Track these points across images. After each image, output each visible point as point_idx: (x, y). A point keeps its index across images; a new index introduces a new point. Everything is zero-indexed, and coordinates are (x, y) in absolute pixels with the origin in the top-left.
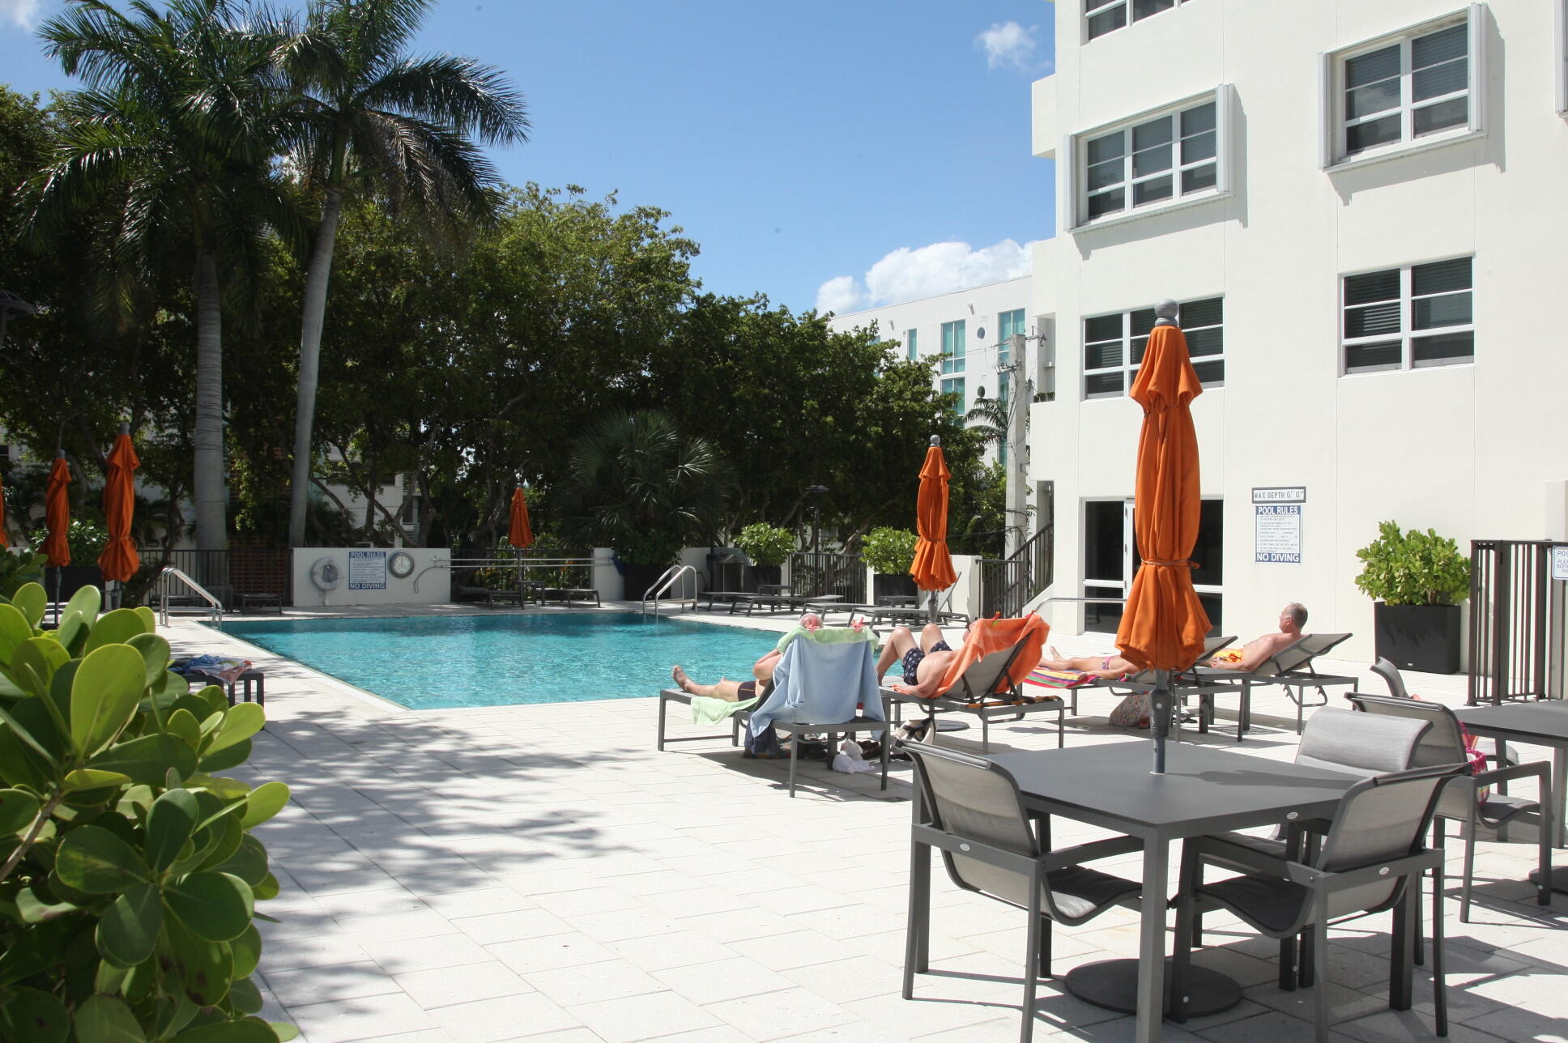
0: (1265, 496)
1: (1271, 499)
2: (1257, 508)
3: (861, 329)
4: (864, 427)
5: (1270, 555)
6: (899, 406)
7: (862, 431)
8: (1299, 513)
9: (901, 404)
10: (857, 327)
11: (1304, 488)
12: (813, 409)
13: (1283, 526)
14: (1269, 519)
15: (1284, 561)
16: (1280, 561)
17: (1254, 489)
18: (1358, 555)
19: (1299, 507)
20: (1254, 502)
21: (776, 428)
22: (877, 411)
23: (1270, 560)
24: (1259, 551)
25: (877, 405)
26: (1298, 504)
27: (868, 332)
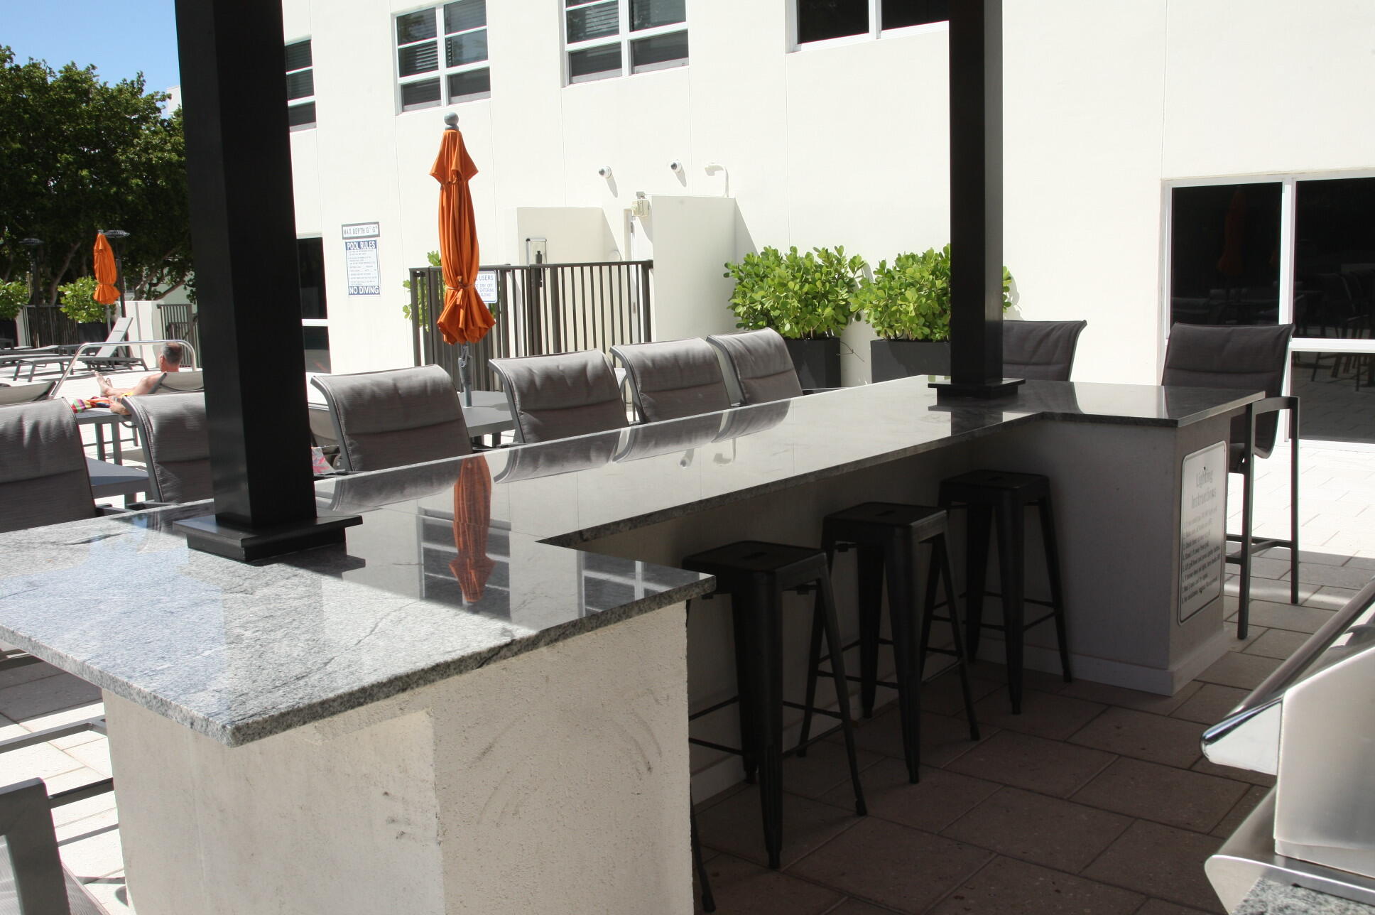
0: (351, 232)
1: (356, 235)
2: (346, 243)
3: (128, 82)
4: (127, 179)
5: (358, 287)
6: (157, 157)
7: (125, 183)
8: (376, 247)
9: (160, 155)
10: (125, 80)
11: (377, 223)
12: (69, 163)
13: (365, 260)
14: (356, 253)
15: (368, 294)
16: (366, 294)
17: (343, 226)
18: (404, 286)
19: (375, 241)
20: (344, 238)
21: (31, 182)
22: (141, 163)
23: (358, 293)
24: (351, 285)
25: (140, 157)
26: (374, 239)
27: (136, 85)
